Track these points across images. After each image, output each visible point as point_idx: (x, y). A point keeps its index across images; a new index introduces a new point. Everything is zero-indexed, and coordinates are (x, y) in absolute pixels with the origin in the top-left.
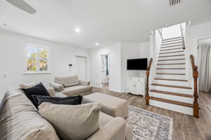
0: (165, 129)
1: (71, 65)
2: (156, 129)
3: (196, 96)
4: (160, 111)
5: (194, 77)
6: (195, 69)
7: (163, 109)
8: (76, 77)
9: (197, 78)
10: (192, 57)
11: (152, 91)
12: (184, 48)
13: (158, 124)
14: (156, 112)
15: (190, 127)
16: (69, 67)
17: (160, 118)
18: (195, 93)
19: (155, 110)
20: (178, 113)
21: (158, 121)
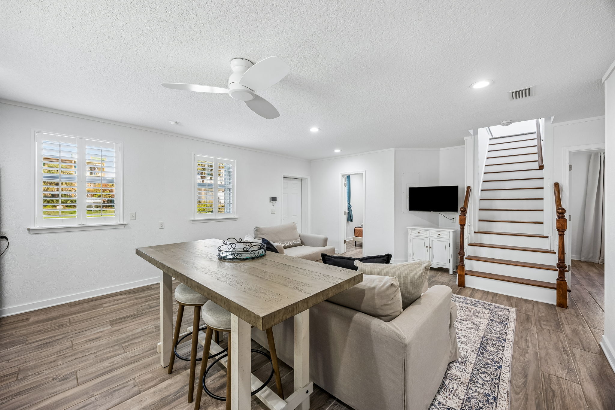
0: (501, 322)
1: (274, 199)
2: (485, 322)
3: (562, 267)
4: (490, 297)
5: (558, 229)
6: (561, 213)
7: (495, 295)
8: (293, 228)
9: (563, 231)
10: (557, 186)
11: (470, 258)
12: (541, 167)
13: (488, 316)
14: (481, 299)
15: (547, 321)
16: (269, 204)
17: (491, 307)
18: (562, 260)
19: (479, 295)
20: (526, 301)
21: (487, 311)
